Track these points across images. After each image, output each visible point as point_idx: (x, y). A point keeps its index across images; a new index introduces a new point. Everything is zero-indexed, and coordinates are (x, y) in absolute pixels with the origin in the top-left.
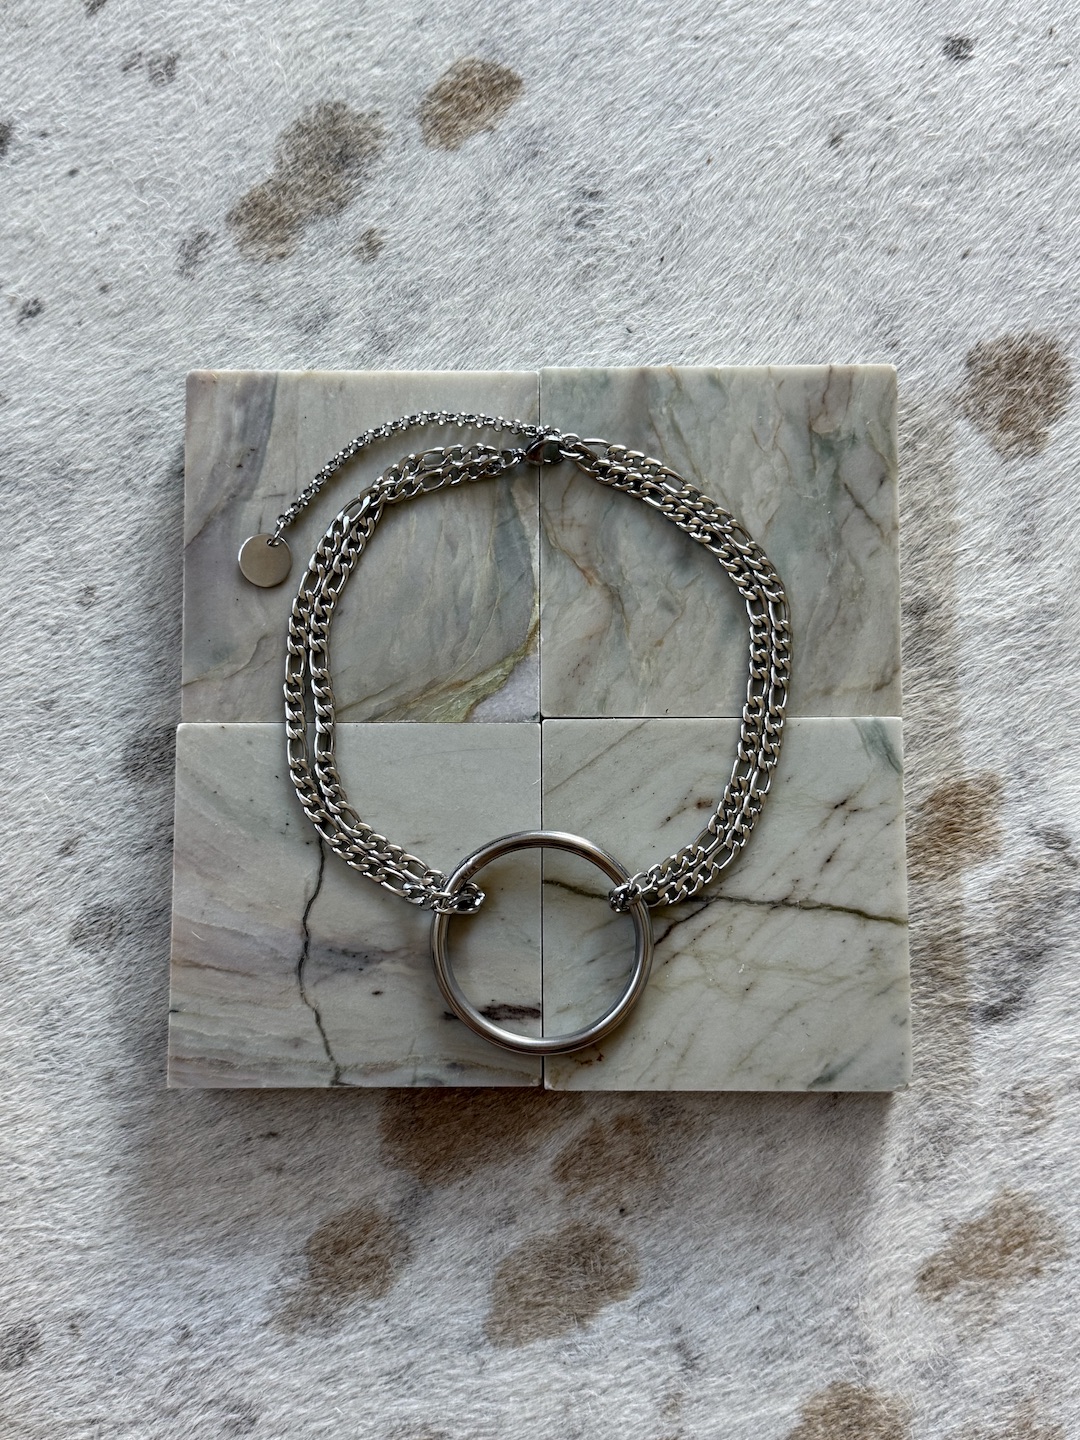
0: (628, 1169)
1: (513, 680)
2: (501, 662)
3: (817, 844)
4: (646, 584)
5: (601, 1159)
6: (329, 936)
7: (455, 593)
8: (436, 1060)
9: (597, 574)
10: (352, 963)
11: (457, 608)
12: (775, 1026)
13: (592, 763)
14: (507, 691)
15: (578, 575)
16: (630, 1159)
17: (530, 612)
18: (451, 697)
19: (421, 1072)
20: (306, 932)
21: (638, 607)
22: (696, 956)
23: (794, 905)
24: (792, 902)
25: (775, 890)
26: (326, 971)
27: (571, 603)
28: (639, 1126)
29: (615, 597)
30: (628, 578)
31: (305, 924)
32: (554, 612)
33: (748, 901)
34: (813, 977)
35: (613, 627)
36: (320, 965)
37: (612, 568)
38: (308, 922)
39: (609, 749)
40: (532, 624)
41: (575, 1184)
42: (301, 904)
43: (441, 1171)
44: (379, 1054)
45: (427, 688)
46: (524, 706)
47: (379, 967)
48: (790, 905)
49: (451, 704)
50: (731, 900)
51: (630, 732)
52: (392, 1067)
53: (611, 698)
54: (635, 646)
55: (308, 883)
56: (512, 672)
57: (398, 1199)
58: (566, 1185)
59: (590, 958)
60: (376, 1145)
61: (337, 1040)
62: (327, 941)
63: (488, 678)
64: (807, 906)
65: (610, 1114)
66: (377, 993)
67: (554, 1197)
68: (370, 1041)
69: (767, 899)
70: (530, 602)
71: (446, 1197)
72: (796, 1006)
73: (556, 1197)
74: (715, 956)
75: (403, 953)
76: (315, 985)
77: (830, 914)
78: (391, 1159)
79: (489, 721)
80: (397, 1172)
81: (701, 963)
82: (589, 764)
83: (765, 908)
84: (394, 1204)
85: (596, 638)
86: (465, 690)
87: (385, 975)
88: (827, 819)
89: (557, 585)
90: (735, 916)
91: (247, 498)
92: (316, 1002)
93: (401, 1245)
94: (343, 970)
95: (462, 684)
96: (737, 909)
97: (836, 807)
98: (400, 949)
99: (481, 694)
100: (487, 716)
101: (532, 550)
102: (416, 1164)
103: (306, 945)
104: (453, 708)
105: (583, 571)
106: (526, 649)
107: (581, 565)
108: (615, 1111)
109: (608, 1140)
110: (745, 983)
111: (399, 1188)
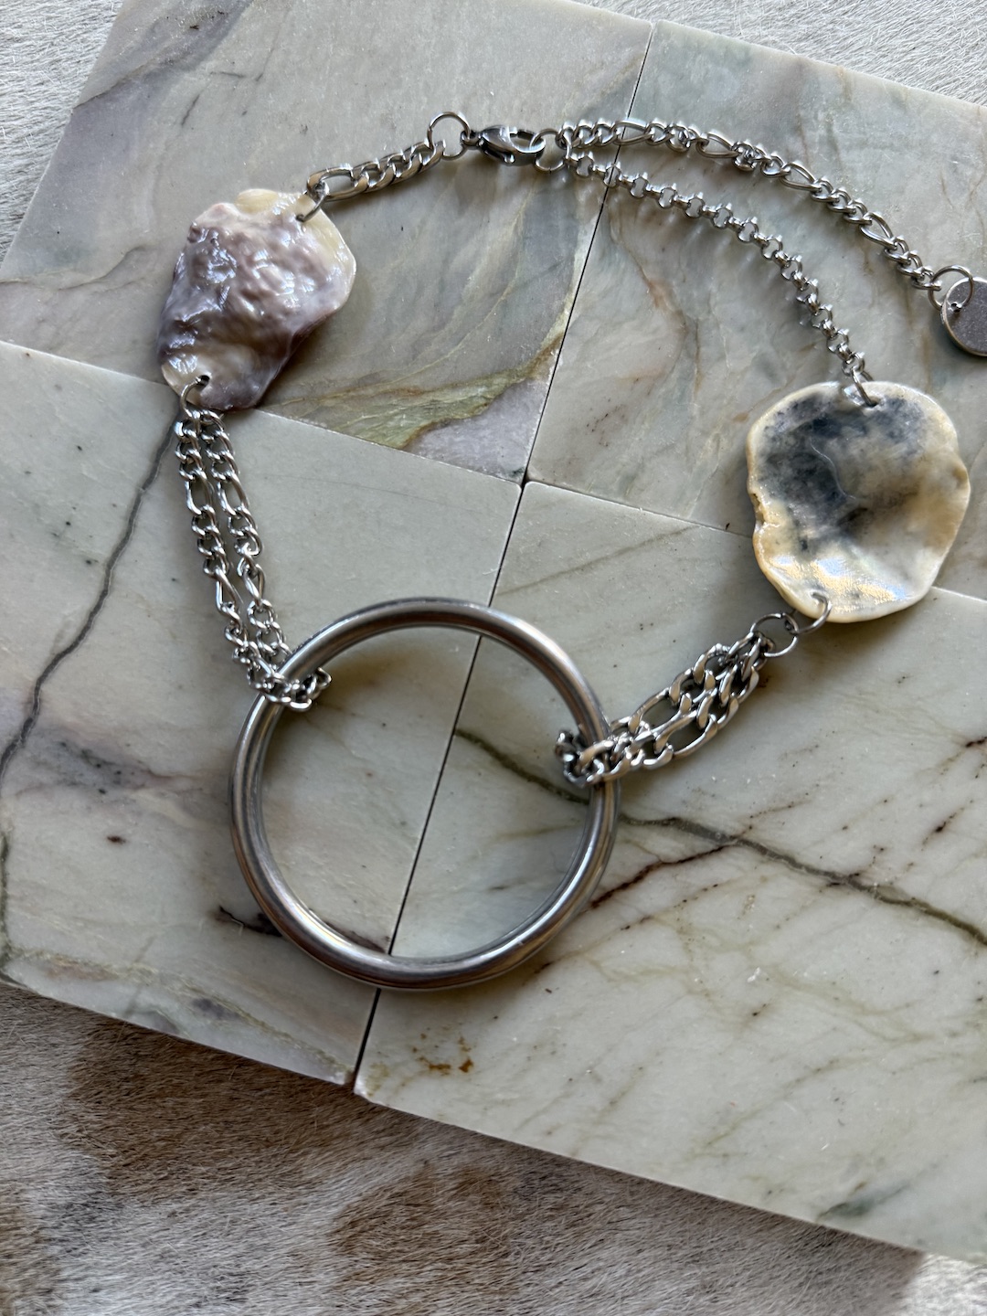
0: (459, 1264)
1: (498, 410)
2: (487, 378)
3: (927, 796)
4: (742, 329)
5: (417, 1234)
6: (69, 719)
7: (446, 262)
8: (177, 985)
9: (670, 294)
10: (91, 776)
11: (442, 281)
12: (788, 1091)
13: (587, 567)
14: (483, 422)
15: (641, 287)
16: (466, 1248)
17: (552, 319)
18: (394, 406)
19: (147, 999)
20: (35, 704)
21: (722, 357)
22: (681, 931)
23: (868, 889)
24: (865, 882)
25: (842, 856)
26: (44, 777)
27: (620, 323)
28: (499, 1194)
29: (690, 333)
30: (716, 311)
31: (37, 689)
32: (590, 328)
33: (791, 862)
34: (872, 1021)
35: (675, 375)
36: (38, 764)
37: (695, 294)
38: (44, 688)
39: (622, 552)
40: (551, 336)
41: (363, 1262)
42: (43, 654)
43: (148, 1175)
44: (85, 947)
45: (362, 383)
46: (504, 452)
47: (133, 795)
48: (861, 888)
49: (391, 418)
50: (762, 850)
51: (660, 537)
52: (101, 975)
53: (645, 479)
54: (702, 413)
55: (67, 625)
56: (499, 397)
57: (62, 1202)
58: (345, 1260)
59: (498, 881)
60: (56, 1099)
61: (21, 899)
62: (63, 728)
63: (459, 396)
64: (888, 897)
65: (456, 1161)
66: (115, 840)
67: (322, 1276)
68: (76, 919)
69: (825, 866)
70: (556, 304)
71: (144, 1220)
72: (833, 1064)
73: (325, 1278)
74: (713, 941)
75: (183, 785)
76: (18, 794)
77: (923, 921)
78: (72, 1129)
79: (442, 459)
80: (75, 1153)
81: (686, 947)
82: (582, 568)
83: (819, 881)
84: (53, 1207)
85: (646, 384)
86: (418, 402)
87: (139, 814)
88: (951, 760)
89: (605, 294)
90: (764, 880)
91: (189, 68)
92: (11, 824)
93: (43, 1283)
94: (74, 784)
95: (418, 393)
96: (771, 869)
97: (970, 745)
98: (180, 776)
99: (442, 415)
100: (441, 450)
101: (581, 237)
102: (111, 1151)
103: (28, 723)
104: (391, 424)
105: (651, 285)
106: (531, 369)
107: (649, 276)
108: (465, 1159)
109: (438, 1203)
110: (753, 1002)
111: (71, 1182)
